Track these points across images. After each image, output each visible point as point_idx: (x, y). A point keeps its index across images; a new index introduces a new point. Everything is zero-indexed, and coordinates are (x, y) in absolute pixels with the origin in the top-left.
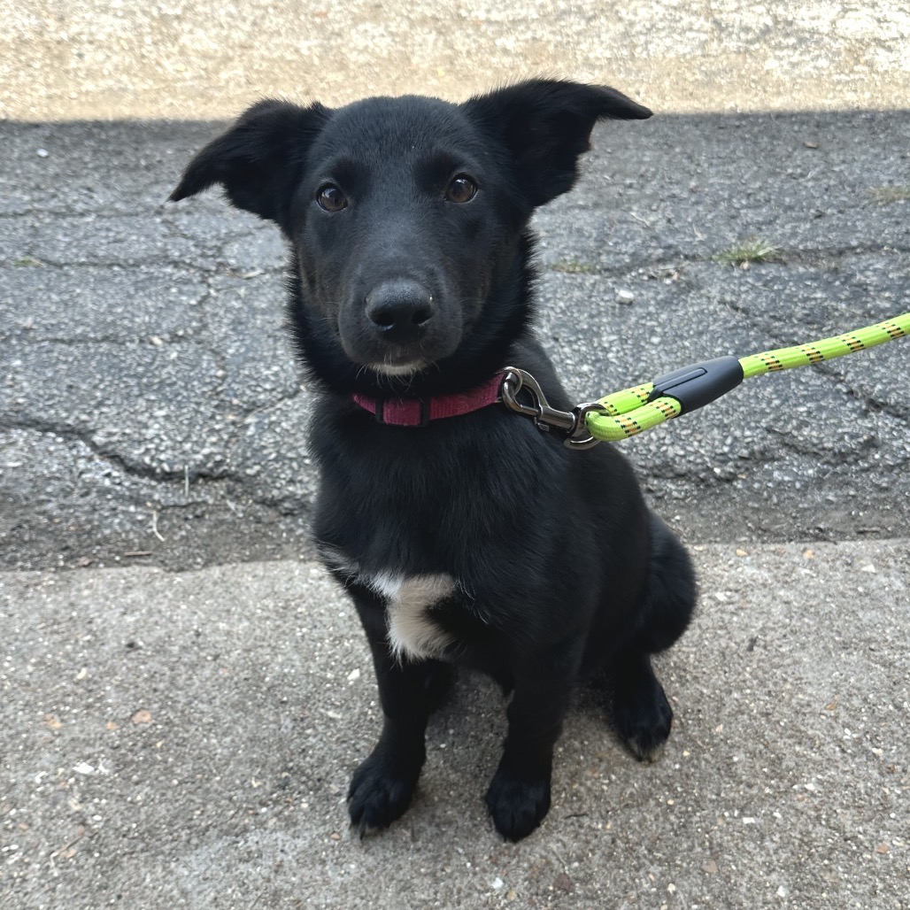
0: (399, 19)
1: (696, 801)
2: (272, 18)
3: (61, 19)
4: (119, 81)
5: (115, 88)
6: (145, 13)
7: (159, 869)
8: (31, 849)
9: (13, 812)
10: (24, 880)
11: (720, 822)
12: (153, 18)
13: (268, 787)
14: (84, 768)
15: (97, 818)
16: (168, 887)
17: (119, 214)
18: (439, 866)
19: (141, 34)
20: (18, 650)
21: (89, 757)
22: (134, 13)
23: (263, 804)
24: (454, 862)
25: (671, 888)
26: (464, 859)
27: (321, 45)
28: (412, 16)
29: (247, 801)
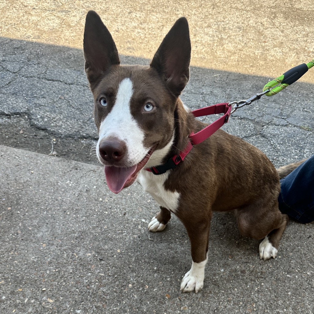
0: (287, 48)
1: (278, 268)
2: (251, 42)
3: (195, 35)
4: (204, 56)
5: (203, 57)
6: (217, 36)
7: (152, 245)
8: (129, 233)
9: (127, 225)
10: (125, 239)
11: (281, 274)
12: (219, 38)
13: (180, 236)
14: (143, 220)
15: (143, 231)
16: (153, 249)
17: (192, 93)
18: (211, 263)
19: (214, 43)
20: (138, 192)
21: (145, 218)
22: (214, 36)
23: (177, 239)
24: (214, 263)
25: (263, 284)
26: (217, 263)
27: (262, 53)
28: (291, 47)
29: (174, 237)
